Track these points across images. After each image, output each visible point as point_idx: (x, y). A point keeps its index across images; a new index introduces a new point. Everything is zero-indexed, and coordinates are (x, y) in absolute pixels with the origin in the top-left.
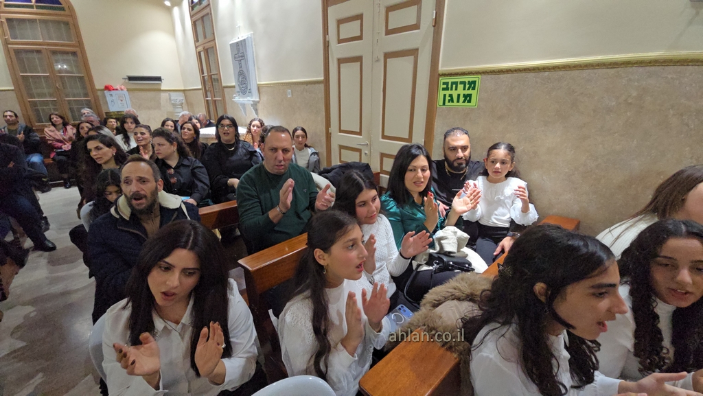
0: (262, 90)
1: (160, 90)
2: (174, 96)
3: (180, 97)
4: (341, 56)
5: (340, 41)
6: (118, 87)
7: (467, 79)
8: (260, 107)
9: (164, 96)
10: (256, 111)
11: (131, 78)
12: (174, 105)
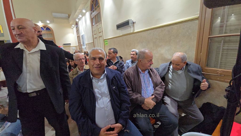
0: (87, 45)
1: (70, 47)
2: (73, 48)
3: (75, 48)
4: (95, 37)
5: (95, 35)
6: (61, 46)
7: (106, 40)
8: (87, 48)
9: (71, 48)
10: (86, 49)
11: (64, 44)
12: (73, 50)
